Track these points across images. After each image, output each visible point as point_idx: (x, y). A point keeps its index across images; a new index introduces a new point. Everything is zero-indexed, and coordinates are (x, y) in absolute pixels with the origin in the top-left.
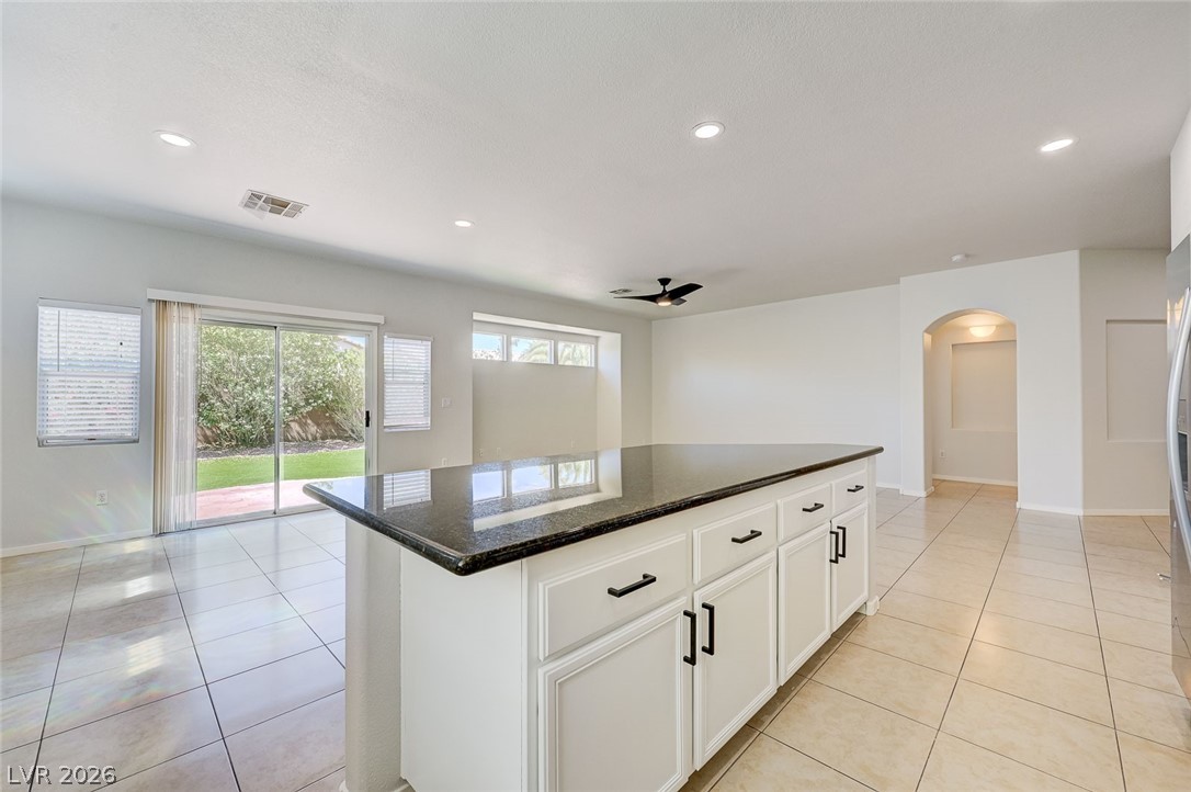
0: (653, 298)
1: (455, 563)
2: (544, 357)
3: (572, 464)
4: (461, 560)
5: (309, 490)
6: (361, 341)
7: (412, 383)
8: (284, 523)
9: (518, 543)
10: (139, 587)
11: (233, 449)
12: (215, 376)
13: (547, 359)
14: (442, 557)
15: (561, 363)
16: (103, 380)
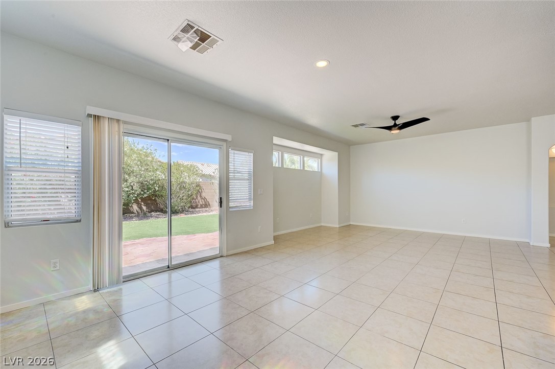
0: (389, 128)
2: (297, 165)
7: (243, 179)
13: (299, 167)
15: (306, 169)
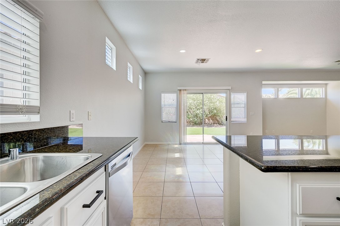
1: (260, 167)
2: (295, 95)
3: (311, 140)
4: (263, 166)
5: (213, 137)
6: (224, 95)
7: (240, 107)
8: (205, 146)
9: (287, 166)
10: (177, 155)
11: (193, 126)
12: (189, 107)
13: (297, 96)
14: (256, 164)
15: (304, 97)
16: (170, 108)
